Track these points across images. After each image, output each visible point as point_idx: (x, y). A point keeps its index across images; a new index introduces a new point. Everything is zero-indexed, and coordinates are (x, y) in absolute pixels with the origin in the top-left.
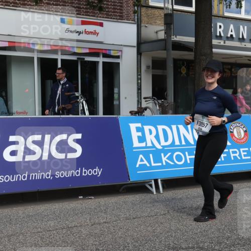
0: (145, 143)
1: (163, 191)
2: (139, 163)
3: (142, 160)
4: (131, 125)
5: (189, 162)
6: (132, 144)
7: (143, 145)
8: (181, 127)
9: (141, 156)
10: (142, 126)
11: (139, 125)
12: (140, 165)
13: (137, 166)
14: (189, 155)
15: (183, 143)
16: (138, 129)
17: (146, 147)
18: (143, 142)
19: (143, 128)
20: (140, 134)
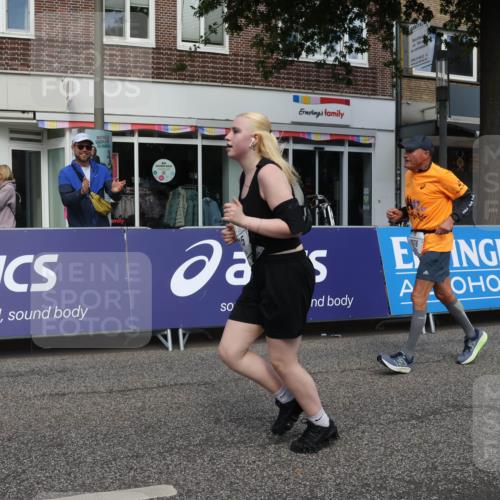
2: (403, 291)
5: (472, 290)
6: (395, 266)
8: (462, 243)
9: (406, 282)
12: (405, 294)
13: (401, 295)
14: (472, 281)
15: (465, 264)
16: (403, 245)
18: (409, 262)
20: (405, 251)
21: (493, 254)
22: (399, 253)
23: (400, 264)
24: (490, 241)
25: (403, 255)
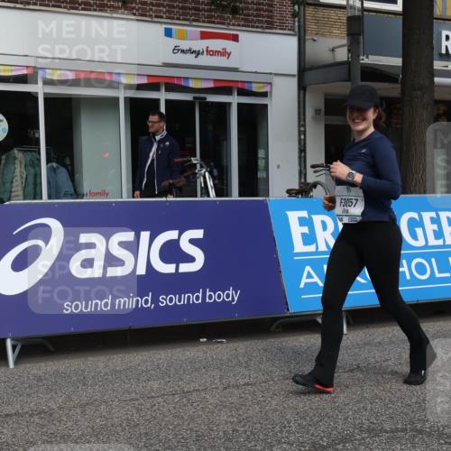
0: (314, 245)
1: (348, 330)
2: (304, 280)
3: (309, 276)
4: (289, 213)
7: (312, 248)
9: (308, 268)
10: (309, 215)
11: (304, 214)
12: (306, 284)
13: (302, 286)
16: (302, 222)
17: (317, 253)
19: (311, 219)
20: (305, 230)
21: (419, 231)
22: (297, 231)
23: (299, 247)
24: (415, 215)
25: (303, 235)
